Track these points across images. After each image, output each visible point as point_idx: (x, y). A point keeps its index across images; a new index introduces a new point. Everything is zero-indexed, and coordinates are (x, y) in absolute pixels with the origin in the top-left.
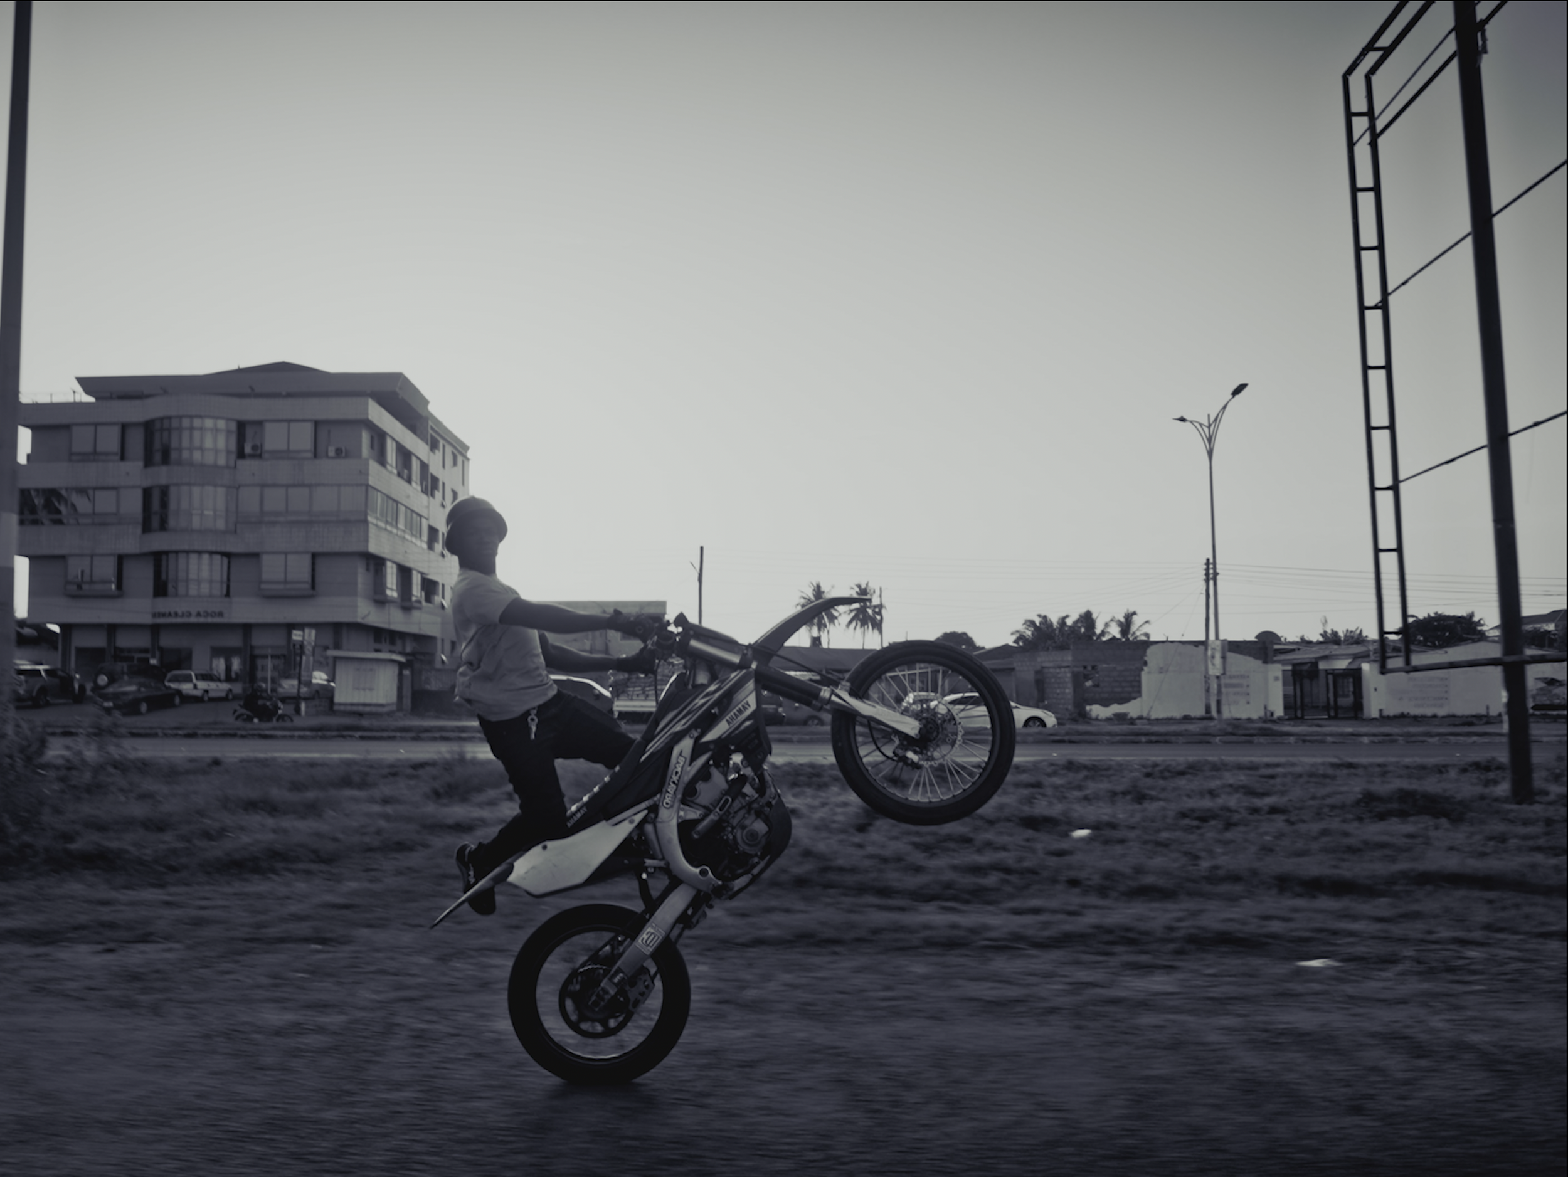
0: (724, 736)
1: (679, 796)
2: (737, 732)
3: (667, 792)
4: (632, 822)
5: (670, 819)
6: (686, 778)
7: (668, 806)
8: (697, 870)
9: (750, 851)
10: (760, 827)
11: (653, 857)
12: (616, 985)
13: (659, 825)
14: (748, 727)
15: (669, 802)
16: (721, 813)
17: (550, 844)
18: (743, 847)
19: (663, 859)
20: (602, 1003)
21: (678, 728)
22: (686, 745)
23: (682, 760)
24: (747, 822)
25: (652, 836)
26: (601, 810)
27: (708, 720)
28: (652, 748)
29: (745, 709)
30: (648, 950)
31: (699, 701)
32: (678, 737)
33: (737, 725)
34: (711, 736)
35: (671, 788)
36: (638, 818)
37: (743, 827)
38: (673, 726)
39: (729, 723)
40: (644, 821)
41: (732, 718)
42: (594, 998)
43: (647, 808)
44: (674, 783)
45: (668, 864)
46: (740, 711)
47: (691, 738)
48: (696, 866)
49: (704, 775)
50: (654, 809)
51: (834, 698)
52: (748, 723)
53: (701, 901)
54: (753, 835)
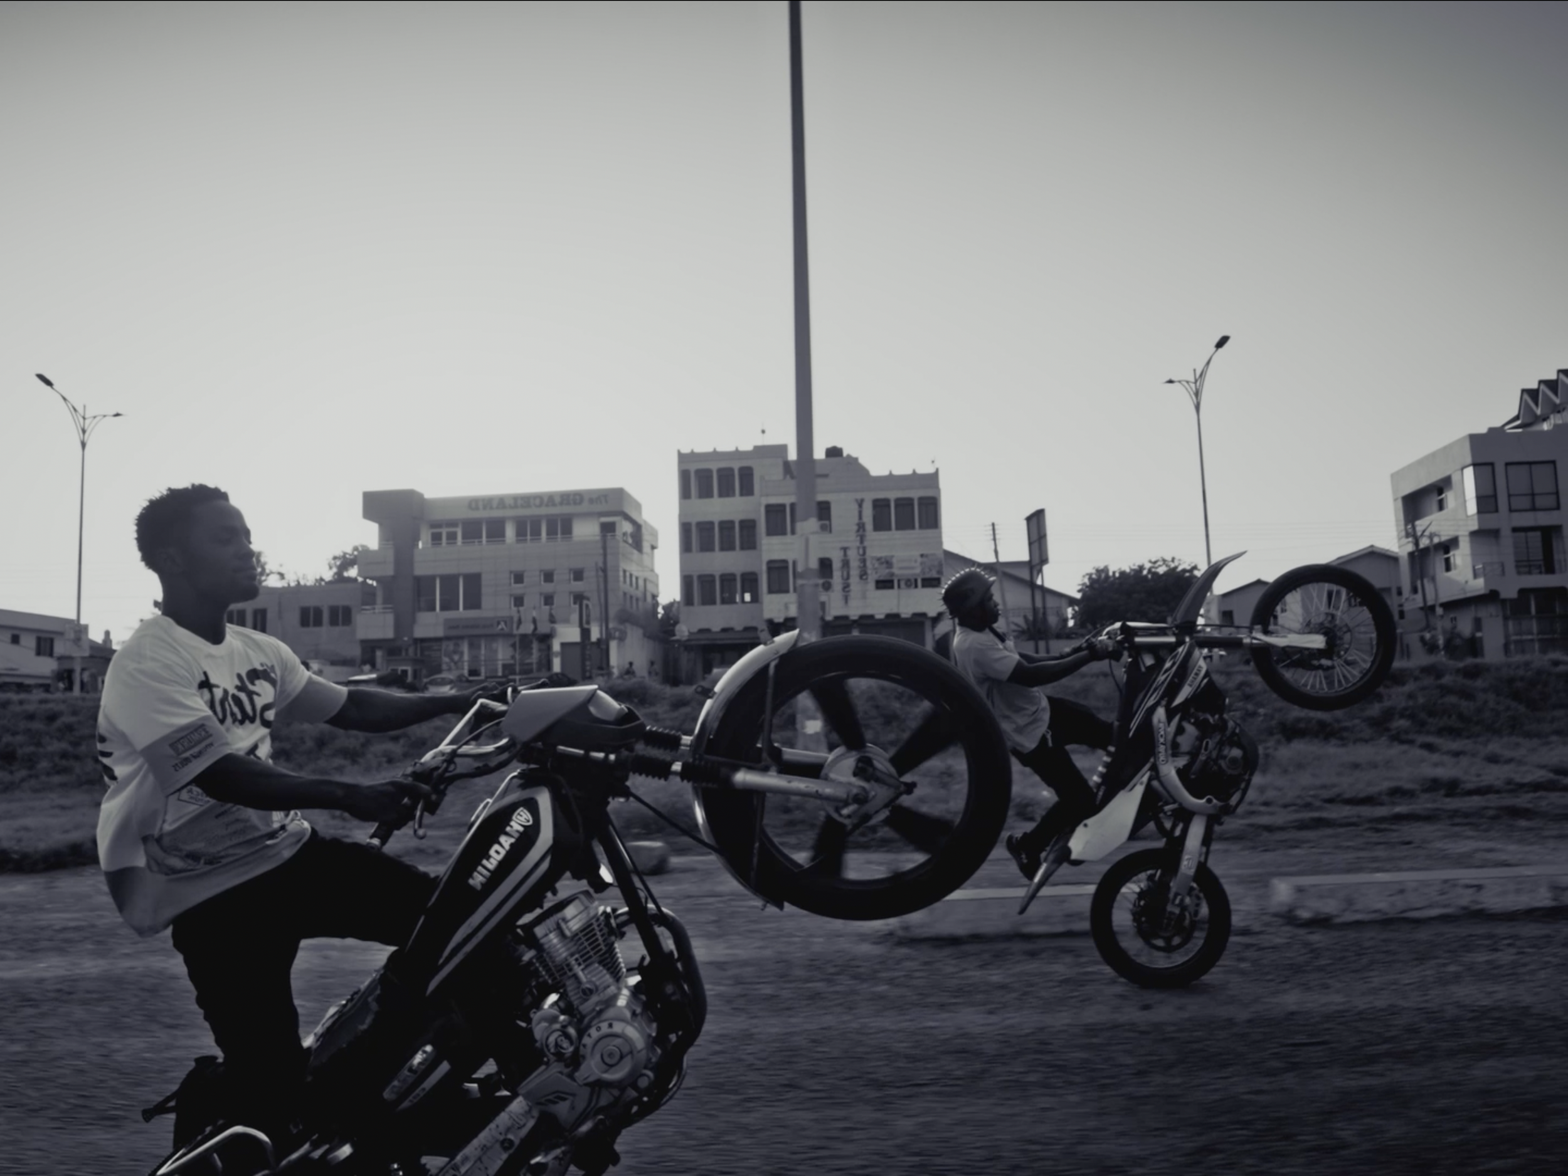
0: (1189, 697)
1: (1170, 752)
2: (1199, 690)
3: (1160, 752)
4: (1141, 784)
5: (1170, 771)
6: (1170, 737)
7: (1163, 763)
8: (1203, 801)
9: (1235, 772)
10: (1236, 753)
11: (1167, 803)
12: (1178, 905)
13: (1163, 779)
14: (1207, 683)
15: (1164, 759)
16: (1207, 753)
17: (1089, 821)
18: (1230, 772)
19: (1175, 802)
20: (1173, 923)
21: (1151, 702)
22: (1160, 713)
23: (1161, 725)
24: (1226, 752)
25: (1160, 789)
26: (1115, 783)
27: (1173, 689)
28: (1134, 725)
29: (1199, 671)
30: (1192, 872)
31: (1161, 678)
32: (1152, 710)
33: (1197, 685)
34: (1179, 700)
35: (1162, 748)
36: (1145, 779)
37: (1224, 757)
38: (1146, 703)
39: (1190, 685)
40: (1150, 779)
41: (1193, 682)
42: (1165, 921)
43: (1149, 770)
44: (1162, 744)
45: (1180, 804)
46: (1197, 674)
47: (1162, 707)
48: (1201, 798)
49: (1180, 730)
50: (1154, 769)
51: (1255, 641)
52: (1205, 681)
53: (1213, 820)
54: (1234, 761)
